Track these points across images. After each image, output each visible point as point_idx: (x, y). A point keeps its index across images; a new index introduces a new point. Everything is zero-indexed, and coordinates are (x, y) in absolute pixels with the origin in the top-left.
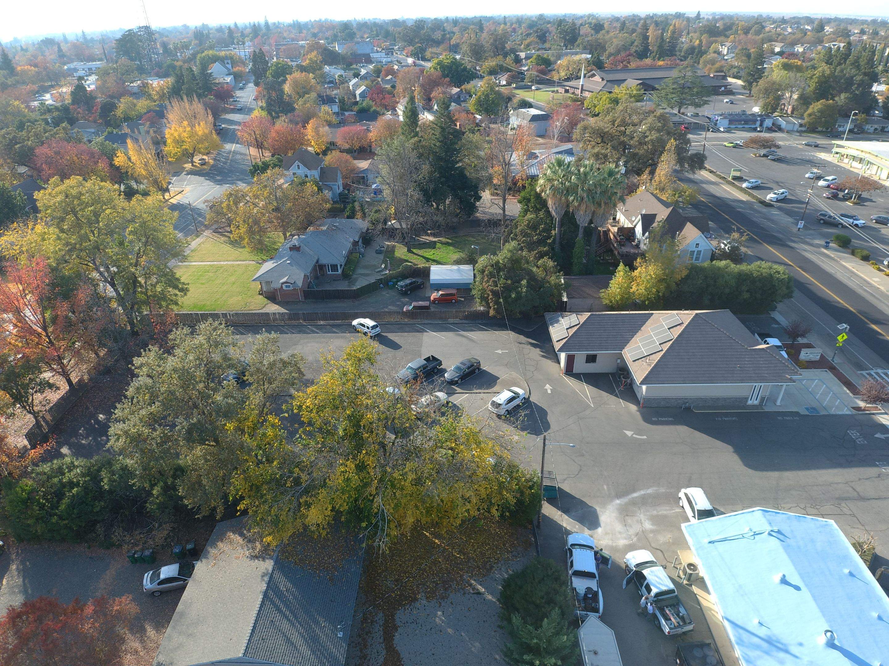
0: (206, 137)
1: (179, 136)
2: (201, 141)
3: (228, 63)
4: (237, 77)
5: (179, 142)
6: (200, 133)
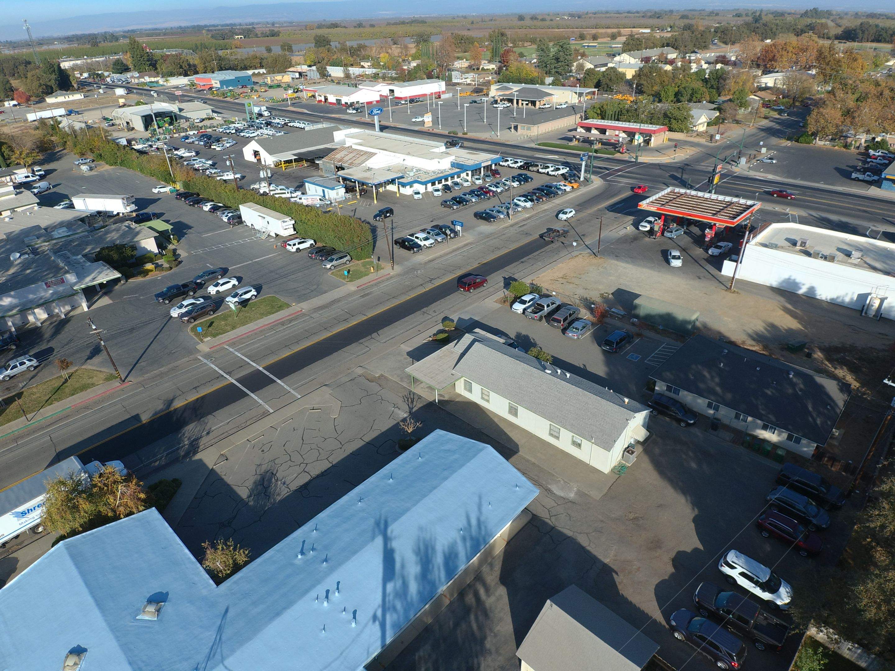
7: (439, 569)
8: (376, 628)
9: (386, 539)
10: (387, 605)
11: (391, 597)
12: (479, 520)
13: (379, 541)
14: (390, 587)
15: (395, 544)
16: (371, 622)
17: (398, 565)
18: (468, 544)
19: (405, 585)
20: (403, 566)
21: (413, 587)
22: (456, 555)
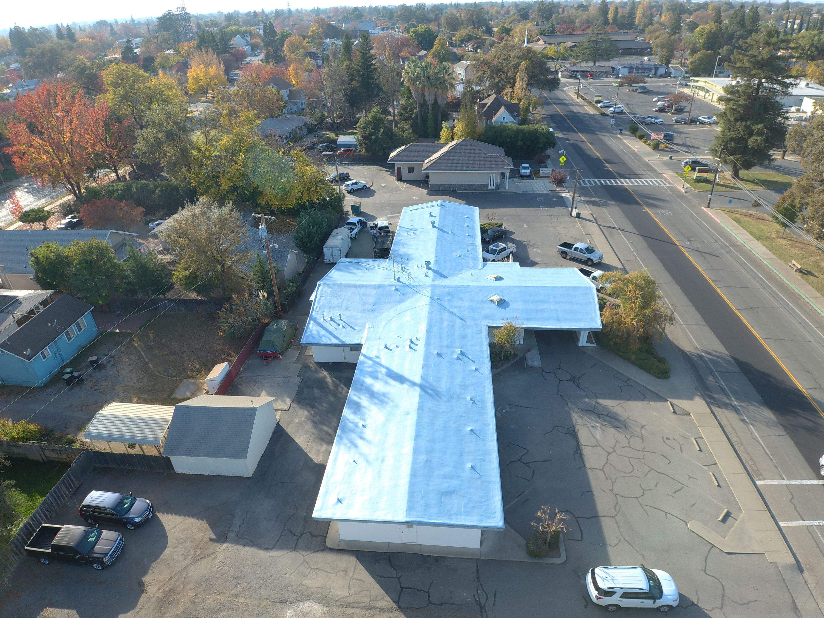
0: (216, 76)
1: (197, 74)
2: (212, 79)
3: (247, 37)
4: (254, 47)
5: (196, 79)
6: (212, 73)
7: (359, 398)
8: (372, 355)
9: (413, 384)
10: (376, 365)
11: (378, 369)
12: (356, 446)
13: (417, 379)
14: (384, 371)
15: (406, 386)
16: (378, 355)
17: (390, 380)
18: (351, 425)
19: (376, 378)
20: (386, 383)
21: (368, 381)
22: (355, 413)
